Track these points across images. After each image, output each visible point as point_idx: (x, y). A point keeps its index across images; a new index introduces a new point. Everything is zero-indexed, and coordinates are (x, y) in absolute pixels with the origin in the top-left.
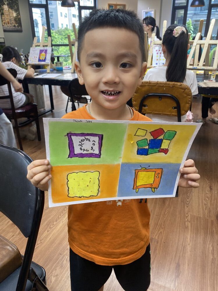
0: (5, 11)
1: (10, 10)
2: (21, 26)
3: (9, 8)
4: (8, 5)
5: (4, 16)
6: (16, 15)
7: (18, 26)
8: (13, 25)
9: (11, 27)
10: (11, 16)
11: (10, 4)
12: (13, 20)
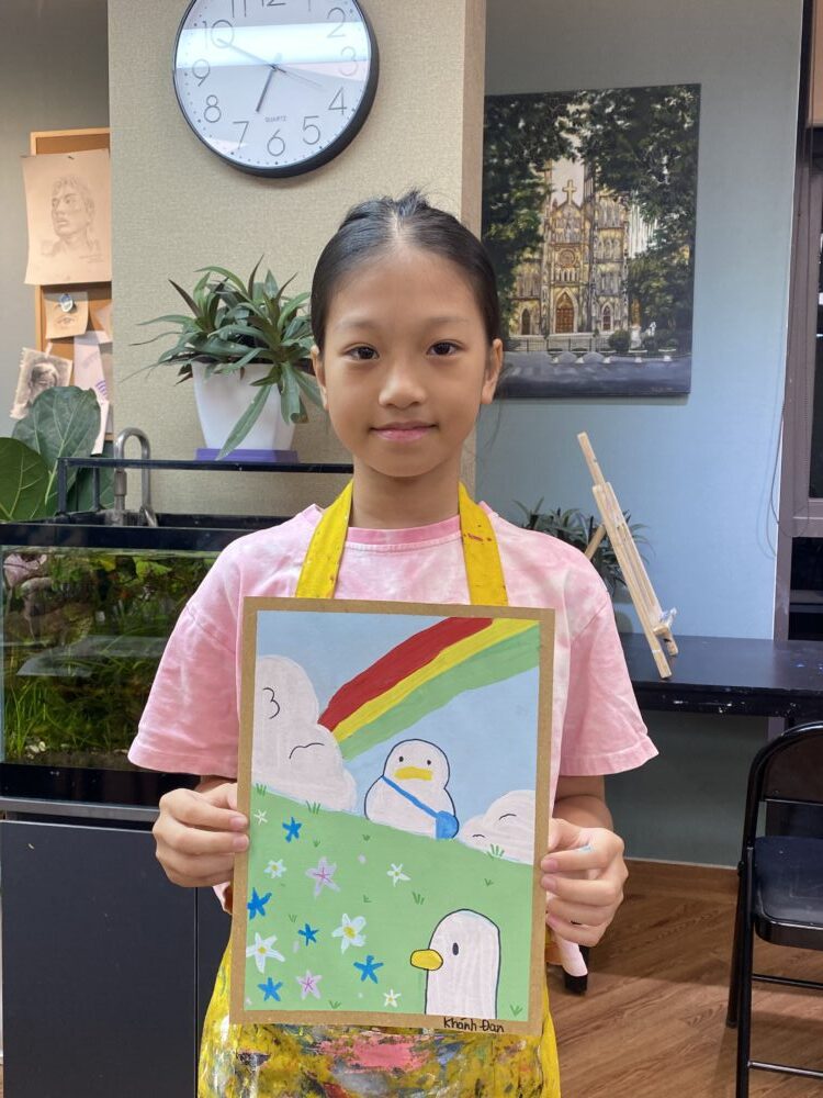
0: (557, 208)
1: (606, 203)
2: (684, 345)
3: (604, 180)
4: (590, 151)
5: (540, 261)
6: (654, 244)
7: (651, 347)
8: (606, 334)
9: (580, 352)
10: (599, 253)
11: (613, 146)
12: (615, 286)
